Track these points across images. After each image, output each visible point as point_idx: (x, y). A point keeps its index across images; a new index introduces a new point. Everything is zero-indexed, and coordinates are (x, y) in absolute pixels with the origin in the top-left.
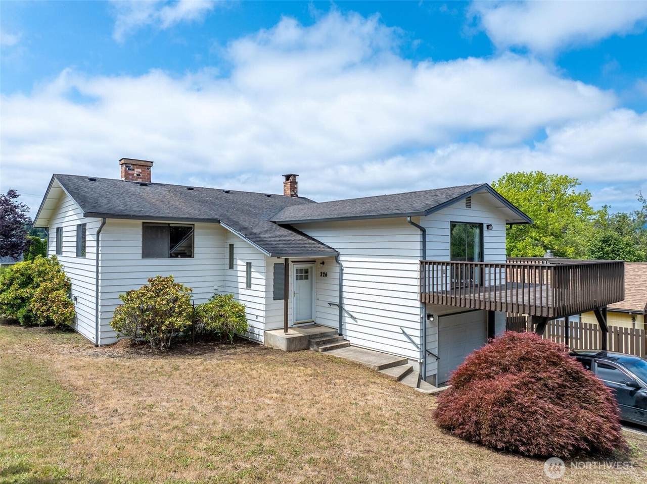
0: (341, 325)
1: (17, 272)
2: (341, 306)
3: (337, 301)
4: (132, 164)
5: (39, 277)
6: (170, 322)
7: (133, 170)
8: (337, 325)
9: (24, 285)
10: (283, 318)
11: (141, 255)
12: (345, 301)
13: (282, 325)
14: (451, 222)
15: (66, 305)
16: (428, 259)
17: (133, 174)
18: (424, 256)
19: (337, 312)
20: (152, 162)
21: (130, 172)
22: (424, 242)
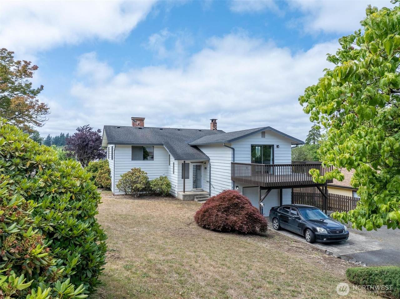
0: (210, 191)
1: (92, 166)
2: (210, 182)
3: (209, 180)
4: (136, 120)
5: (100, 168)
6: (136, 186)
7: (136, 122)
8: (208, 191)
9: (94, 171)
10: (183, 187)
11: (131, 159)
12: (212, 180)
13: (183, 190)
14: (251, 145)
15: (108, 179)
16: (235, 162)
17: (136, 124)
18: (234, 160)
19: (209, 185)
20: (144, 118)
21: (135, 123)
22: (234, 154)
